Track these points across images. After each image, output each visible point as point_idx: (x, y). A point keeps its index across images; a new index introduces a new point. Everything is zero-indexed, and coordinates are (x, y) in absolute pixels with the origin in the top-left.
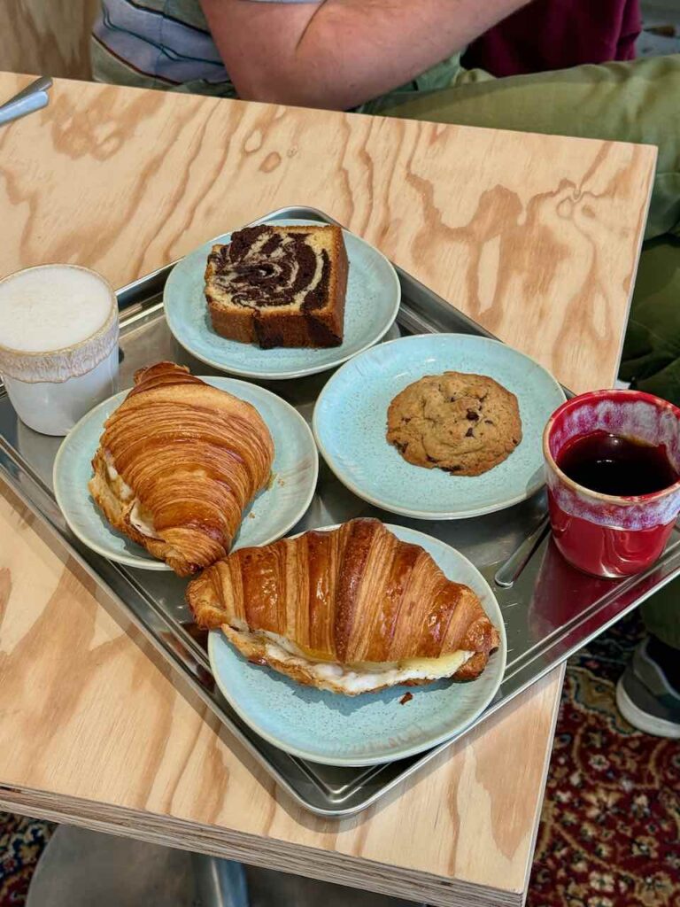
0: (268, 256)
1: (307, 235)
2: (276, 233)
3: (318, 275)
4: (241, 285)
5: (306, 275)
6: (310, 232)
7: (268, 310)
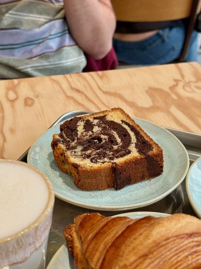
0: (92, 132)
1: (105, 116)
2: (86, 119)
3: (132, 134)
4: (89, 152)
5: (125, 136)
6: (106, 114)
7: (119, 161)
